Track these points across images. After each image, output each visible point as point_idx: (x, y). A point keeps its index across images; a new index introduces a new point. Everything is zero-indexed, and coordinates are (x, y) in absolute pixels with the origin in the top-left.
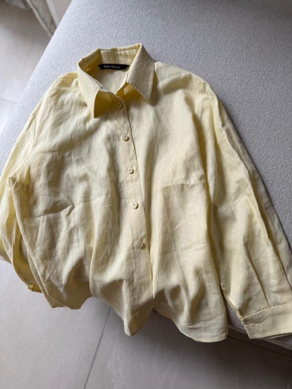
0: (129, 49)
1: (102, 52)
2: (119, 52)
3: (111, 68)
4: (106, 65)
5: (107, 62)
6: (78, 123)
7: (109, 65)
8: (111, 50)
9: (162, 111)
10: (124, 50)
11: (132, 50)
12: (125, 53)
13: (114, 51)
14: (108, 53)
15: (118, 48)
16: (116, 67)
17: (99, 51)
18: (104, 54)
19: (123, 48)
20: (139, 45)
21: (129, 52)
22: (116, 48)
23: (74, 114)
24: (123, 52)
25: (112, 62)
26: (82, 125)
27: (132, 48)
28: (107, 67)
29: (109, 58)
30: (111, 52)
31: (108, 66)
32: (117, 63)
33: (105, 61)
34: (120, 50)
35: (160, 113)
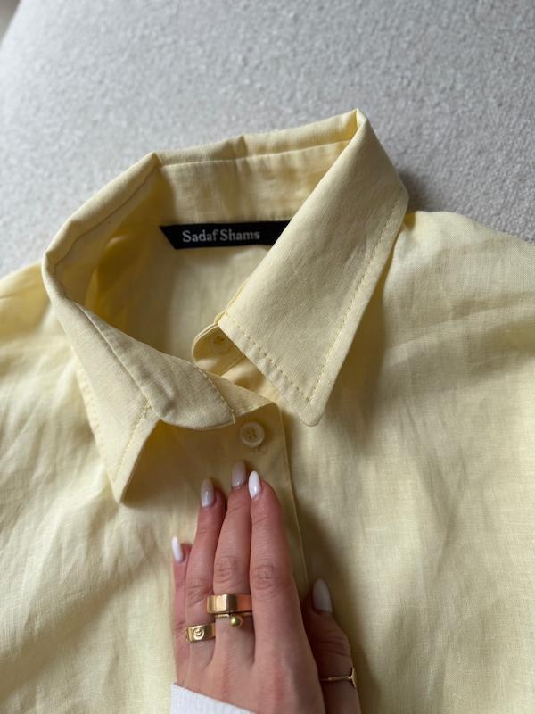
0: (303, 144)
1: (171, 169)
2: (254, 159)
3: (218, 243)
4: (195, 228)
5: (197, 217)
6: (65, 540)
7: (209, 227)
8: (215, 155)
9: (464, 466)
10: (281, 147)
11: (316, 148)
12: (283, 161)
13: (232, 154)
14: (198, 172)
15: (249, 138)
16: (239, 237)
17: (155, 167)
18: (182, 179)
19: (275, 135)
20: (352, 123)
21: (305, 159)
22: (242, 140)
23: (52, 478)
24: (273, 159)
25: (219, 212)
26: (81, 546)
27: (316, 140)
28: (196, 238)
29: (205, 194)
30: (215, 167)
31: (202, 236)
32: (245, 214)
33: (189, 209)
34: (262, 149)
35: (451, 480)
